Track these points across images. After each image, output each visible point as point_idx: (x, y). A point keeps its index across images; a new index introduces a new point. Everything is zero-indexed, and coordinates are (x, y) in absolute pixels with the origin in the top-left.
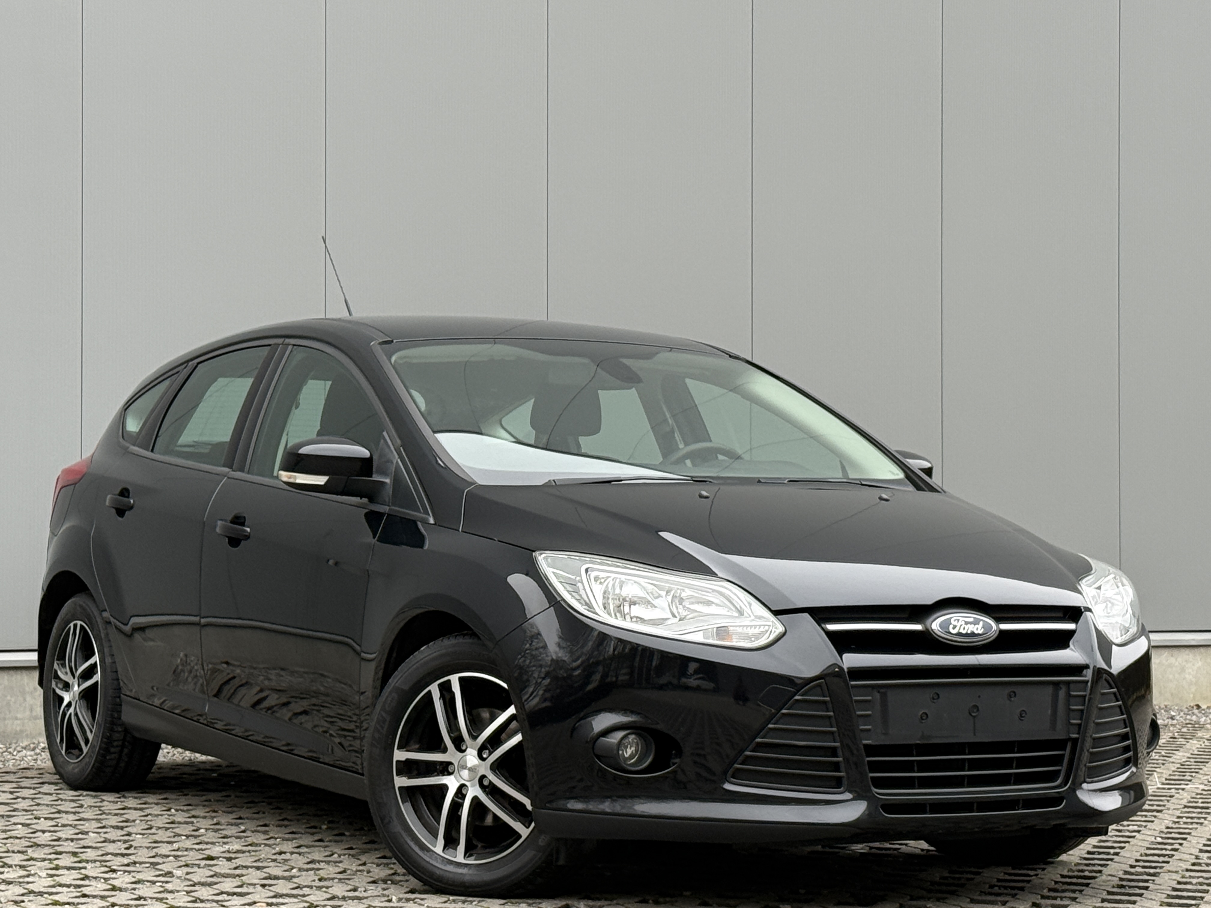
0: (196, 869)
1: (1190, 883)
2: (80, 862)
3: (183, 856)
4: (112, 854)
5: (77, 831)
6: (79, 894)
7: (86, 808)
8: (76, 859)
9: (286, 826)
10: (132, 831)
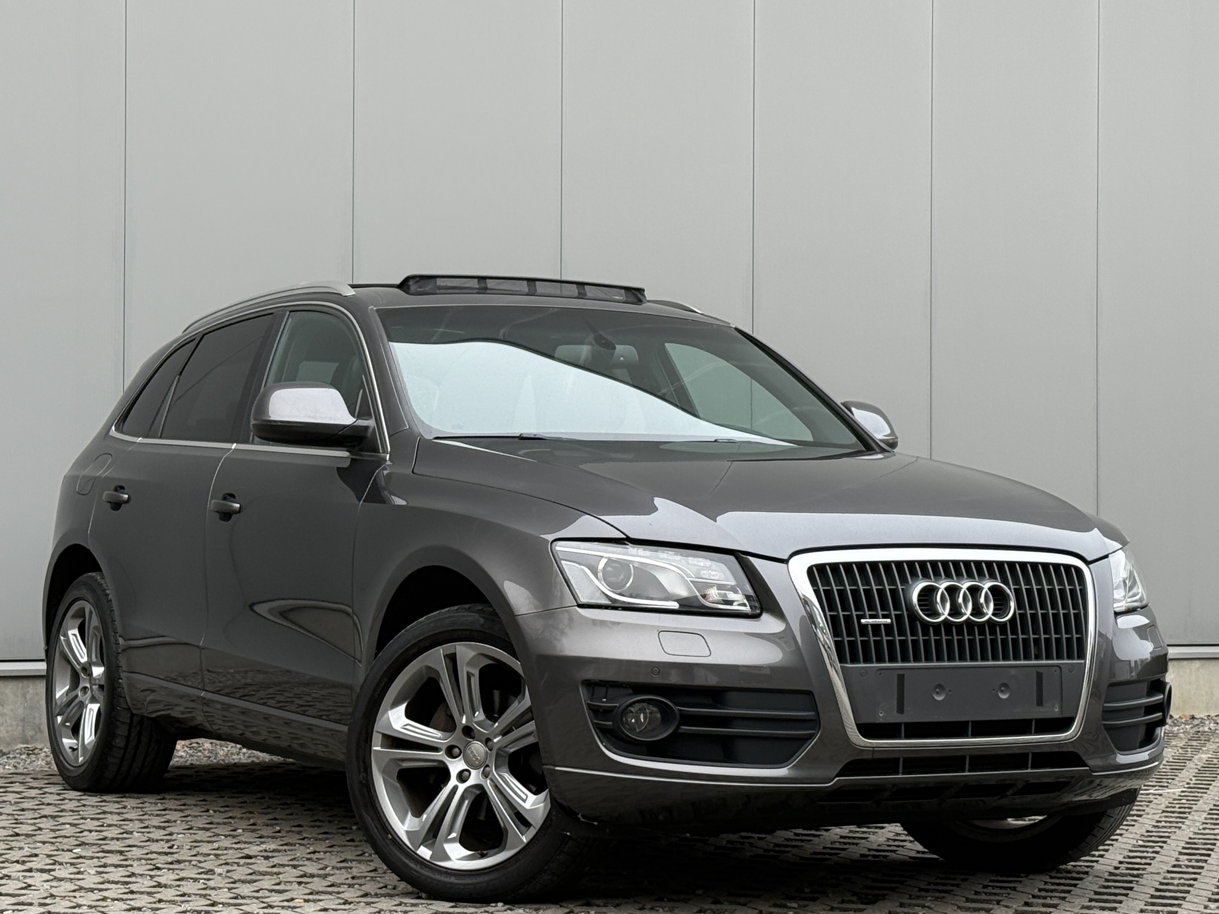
0: (235, 867)
1: (1172, 884)
2: (126, 860)
3: (223, 855)
4: (155, 853)
5: (122, 831)
6: (127, 891)
7: (129, 809)
8: (123, 858)
9: (319, 827)
10: (173, 831)
